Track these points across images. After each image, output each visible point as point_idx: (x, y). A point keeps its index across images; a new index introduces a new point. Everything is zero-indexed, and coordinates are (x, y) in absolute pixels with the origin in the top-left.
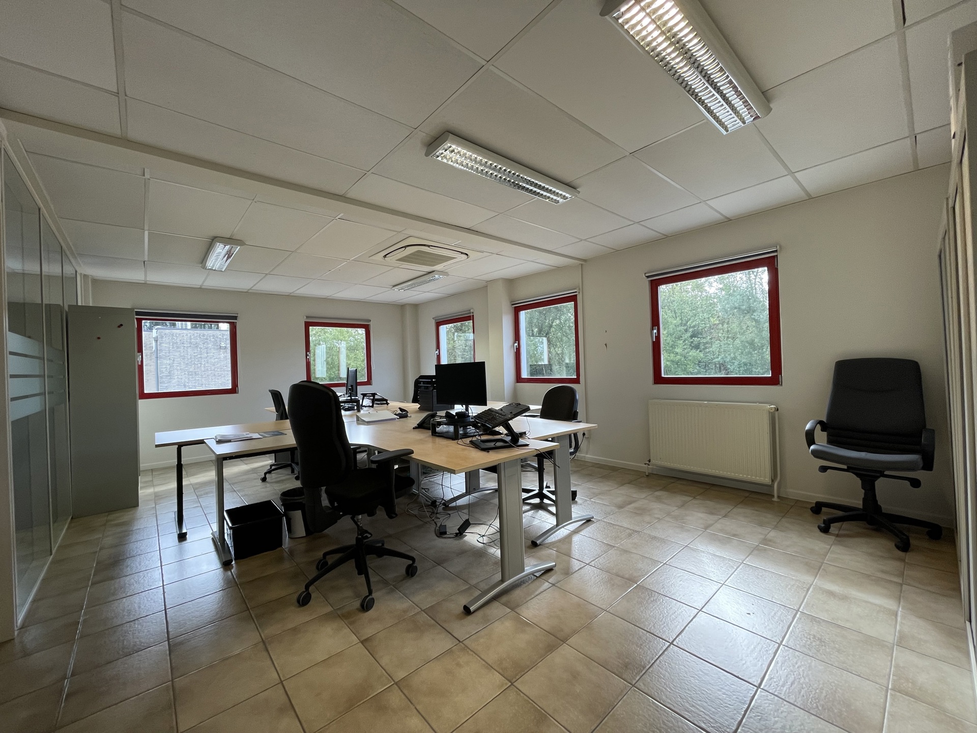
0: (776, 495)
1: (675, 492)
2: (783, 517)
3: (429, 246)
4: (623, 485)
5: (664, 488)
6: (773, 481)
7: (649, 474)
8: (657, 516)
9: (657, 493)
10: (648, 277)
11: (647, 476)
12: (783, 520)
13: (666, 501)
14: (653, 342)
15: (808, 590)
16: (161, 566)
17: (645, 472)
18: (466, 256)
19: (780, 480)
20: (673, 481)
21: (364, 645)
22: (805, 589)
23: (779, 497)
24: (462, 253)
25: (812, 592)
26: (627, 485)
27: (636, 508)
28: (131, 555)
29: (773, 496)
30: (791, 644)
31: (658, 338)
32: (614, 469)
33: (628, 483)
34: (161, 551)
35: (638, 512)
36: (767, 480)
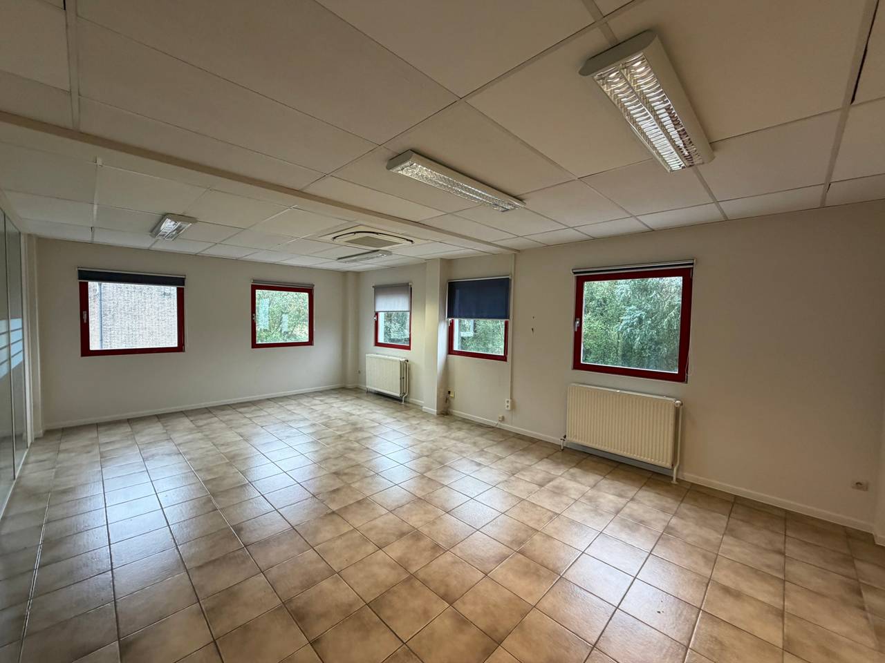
0: (674, 478)
1: (587, 470)
2: (682, 501)
3: (377, 234)
4: (541, 459)
5: (578, 465)
6: (672, 465)
7: (564, 447)
8: (573, 496)
9: (572, 471)
10: (575, 273)
11: (563, 450)
12: (682, 505)
13: (580, 480)
14: (575, 332)
15: (708, 585)
16: (110, 545)
17: (560, 446)
18: (410, 243)
19: (680, 464)
20: (585, 457)
21: (313, 647)
22: (704, 584)
23: (677, 479)
24: (407, 240)
25: (711, 588)
26: (545, 459)
27: (554, 487)
28: (79, 530)
29: (672, 478)
30: (697, 647)
31: (580, 328)
32: (533, 441)
33: (547, 458)
34: (109, 525)
35: (556, 491)
36: (668, 465)
